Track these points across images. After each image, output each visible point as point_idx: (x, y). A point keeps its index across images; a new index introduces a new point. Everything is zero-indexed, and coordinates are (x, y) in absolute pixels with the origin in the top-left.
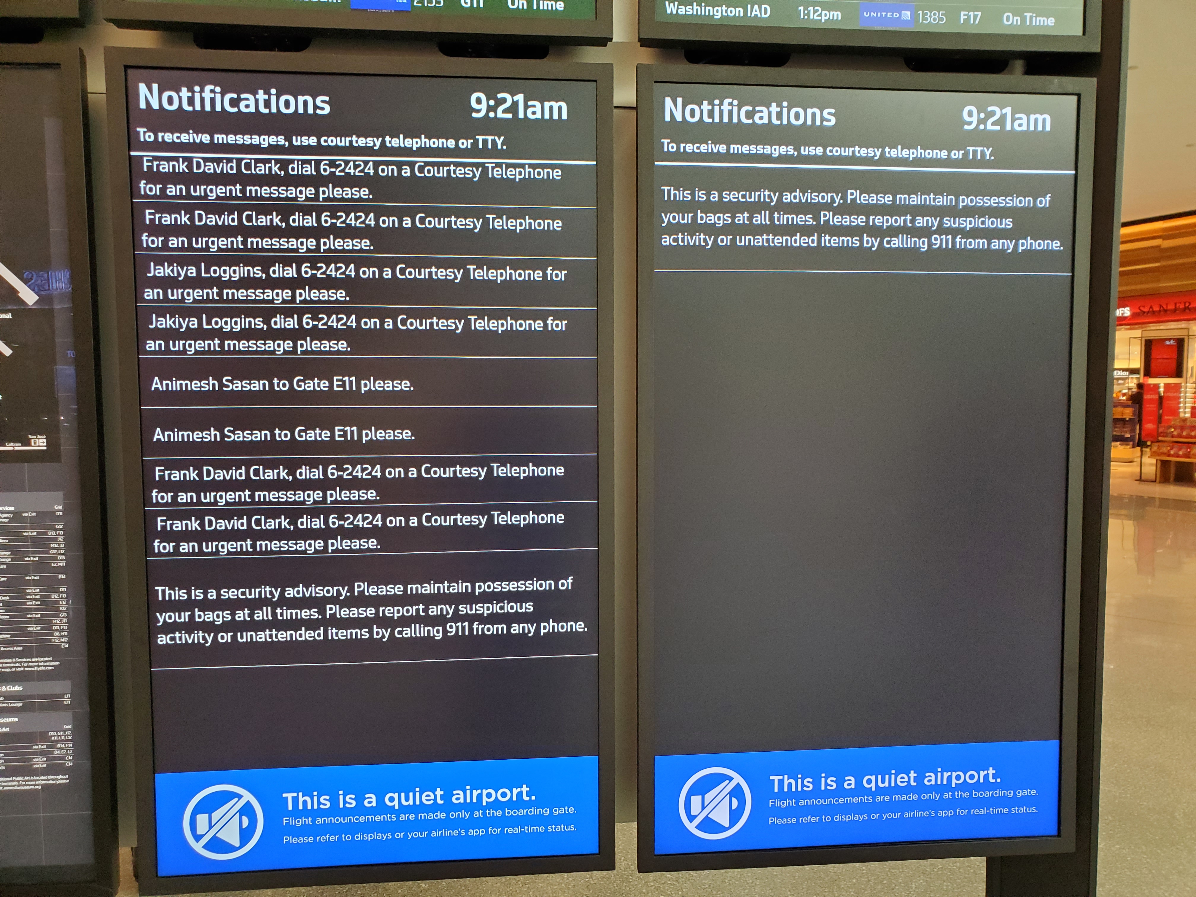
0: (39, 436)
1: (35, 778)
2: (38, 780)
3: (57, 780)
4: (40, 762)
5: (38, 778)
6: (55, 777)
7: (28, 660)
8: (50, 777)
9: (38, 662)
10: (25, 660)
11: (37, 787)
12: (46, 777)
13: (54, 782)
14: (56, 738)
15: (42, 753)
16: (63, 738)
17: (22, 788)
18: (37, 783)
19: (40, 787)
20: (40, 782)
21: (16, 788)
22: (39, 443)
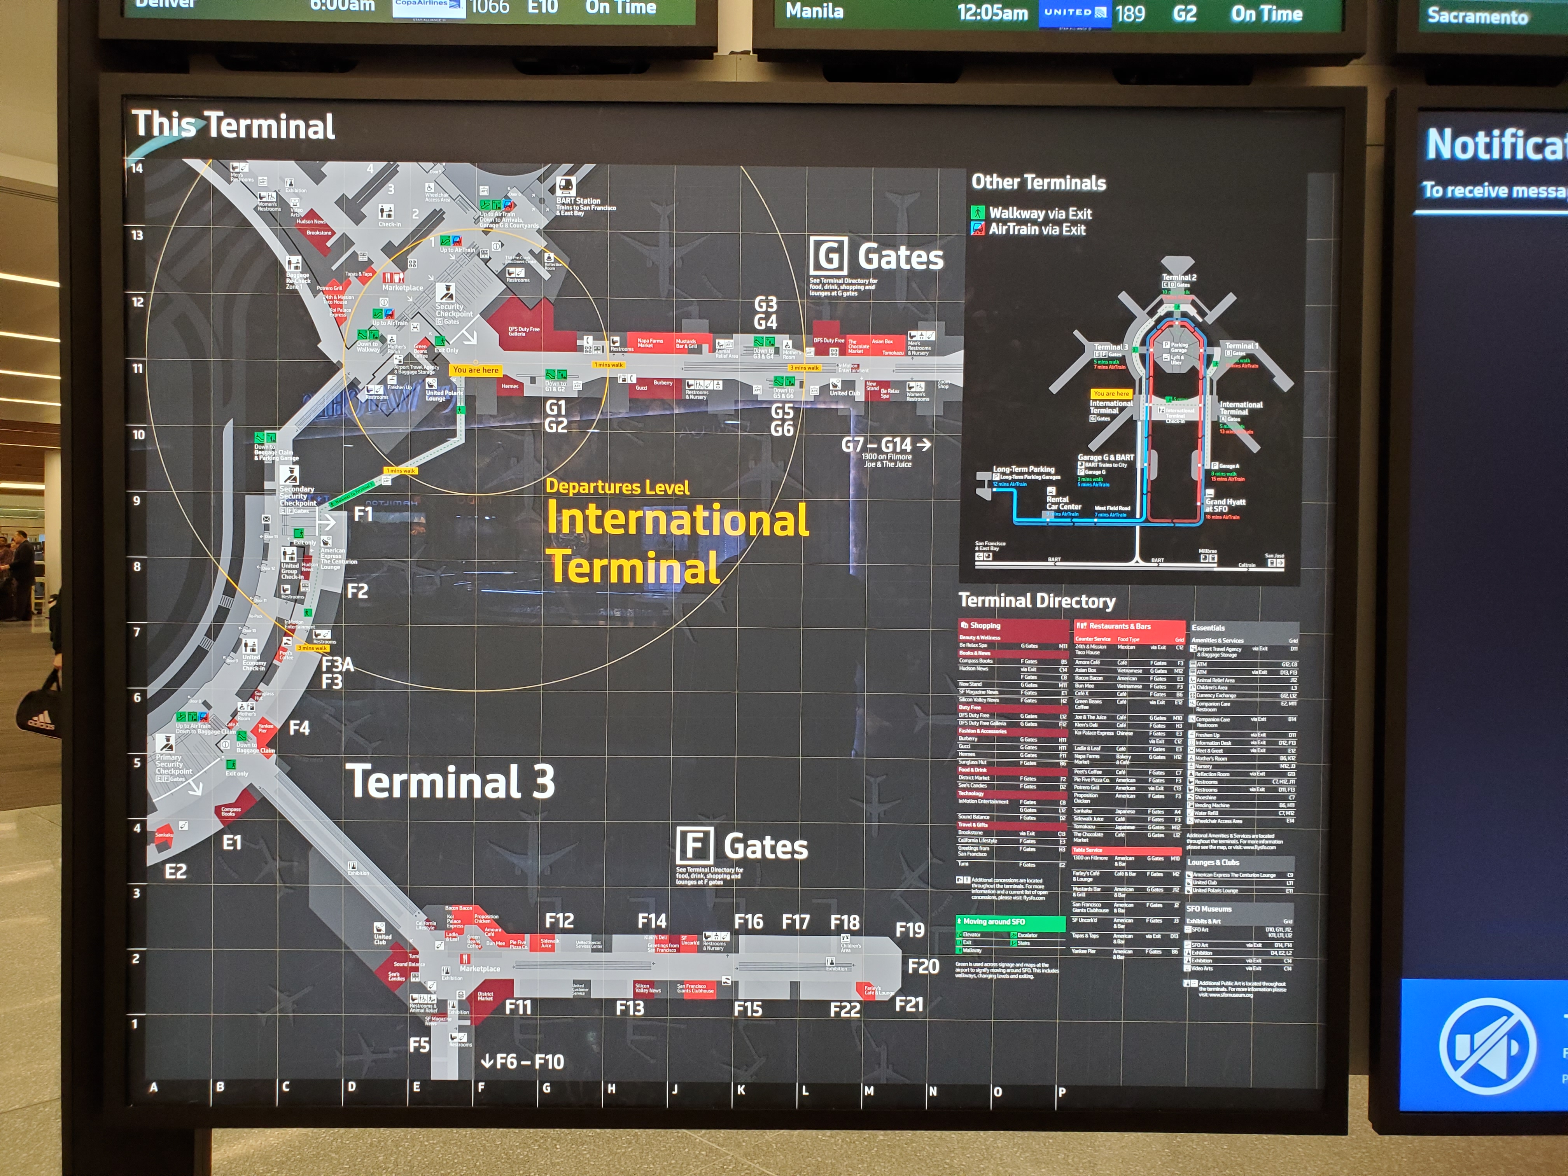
0: (1277, 556)
1: (1248, 984)
2: (1250, 987)
3: (1272, 987)
4: (1254, 964)
5: (1250, 984)
6: (1271, 984)
7: (1248, 836)
8: (1265, 984)
9: (1258, 839)
10: (1244, 836)
11: (1248, 995)
12: (1259, 984)
13: (1269, 990)
14: (1274, 935)
15: (1258, 953)
16: (1282, 935)
17: (1231, 995)
18: (1248, 989)
19: (1252, 996)
20: (1252, 989)
21: (1224, 995)
22: (1277, 564)
